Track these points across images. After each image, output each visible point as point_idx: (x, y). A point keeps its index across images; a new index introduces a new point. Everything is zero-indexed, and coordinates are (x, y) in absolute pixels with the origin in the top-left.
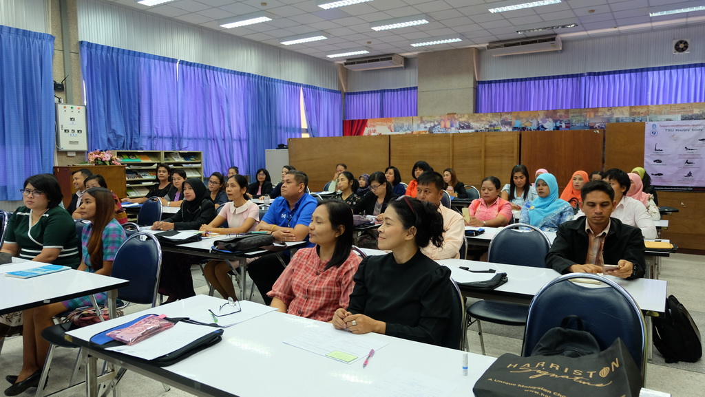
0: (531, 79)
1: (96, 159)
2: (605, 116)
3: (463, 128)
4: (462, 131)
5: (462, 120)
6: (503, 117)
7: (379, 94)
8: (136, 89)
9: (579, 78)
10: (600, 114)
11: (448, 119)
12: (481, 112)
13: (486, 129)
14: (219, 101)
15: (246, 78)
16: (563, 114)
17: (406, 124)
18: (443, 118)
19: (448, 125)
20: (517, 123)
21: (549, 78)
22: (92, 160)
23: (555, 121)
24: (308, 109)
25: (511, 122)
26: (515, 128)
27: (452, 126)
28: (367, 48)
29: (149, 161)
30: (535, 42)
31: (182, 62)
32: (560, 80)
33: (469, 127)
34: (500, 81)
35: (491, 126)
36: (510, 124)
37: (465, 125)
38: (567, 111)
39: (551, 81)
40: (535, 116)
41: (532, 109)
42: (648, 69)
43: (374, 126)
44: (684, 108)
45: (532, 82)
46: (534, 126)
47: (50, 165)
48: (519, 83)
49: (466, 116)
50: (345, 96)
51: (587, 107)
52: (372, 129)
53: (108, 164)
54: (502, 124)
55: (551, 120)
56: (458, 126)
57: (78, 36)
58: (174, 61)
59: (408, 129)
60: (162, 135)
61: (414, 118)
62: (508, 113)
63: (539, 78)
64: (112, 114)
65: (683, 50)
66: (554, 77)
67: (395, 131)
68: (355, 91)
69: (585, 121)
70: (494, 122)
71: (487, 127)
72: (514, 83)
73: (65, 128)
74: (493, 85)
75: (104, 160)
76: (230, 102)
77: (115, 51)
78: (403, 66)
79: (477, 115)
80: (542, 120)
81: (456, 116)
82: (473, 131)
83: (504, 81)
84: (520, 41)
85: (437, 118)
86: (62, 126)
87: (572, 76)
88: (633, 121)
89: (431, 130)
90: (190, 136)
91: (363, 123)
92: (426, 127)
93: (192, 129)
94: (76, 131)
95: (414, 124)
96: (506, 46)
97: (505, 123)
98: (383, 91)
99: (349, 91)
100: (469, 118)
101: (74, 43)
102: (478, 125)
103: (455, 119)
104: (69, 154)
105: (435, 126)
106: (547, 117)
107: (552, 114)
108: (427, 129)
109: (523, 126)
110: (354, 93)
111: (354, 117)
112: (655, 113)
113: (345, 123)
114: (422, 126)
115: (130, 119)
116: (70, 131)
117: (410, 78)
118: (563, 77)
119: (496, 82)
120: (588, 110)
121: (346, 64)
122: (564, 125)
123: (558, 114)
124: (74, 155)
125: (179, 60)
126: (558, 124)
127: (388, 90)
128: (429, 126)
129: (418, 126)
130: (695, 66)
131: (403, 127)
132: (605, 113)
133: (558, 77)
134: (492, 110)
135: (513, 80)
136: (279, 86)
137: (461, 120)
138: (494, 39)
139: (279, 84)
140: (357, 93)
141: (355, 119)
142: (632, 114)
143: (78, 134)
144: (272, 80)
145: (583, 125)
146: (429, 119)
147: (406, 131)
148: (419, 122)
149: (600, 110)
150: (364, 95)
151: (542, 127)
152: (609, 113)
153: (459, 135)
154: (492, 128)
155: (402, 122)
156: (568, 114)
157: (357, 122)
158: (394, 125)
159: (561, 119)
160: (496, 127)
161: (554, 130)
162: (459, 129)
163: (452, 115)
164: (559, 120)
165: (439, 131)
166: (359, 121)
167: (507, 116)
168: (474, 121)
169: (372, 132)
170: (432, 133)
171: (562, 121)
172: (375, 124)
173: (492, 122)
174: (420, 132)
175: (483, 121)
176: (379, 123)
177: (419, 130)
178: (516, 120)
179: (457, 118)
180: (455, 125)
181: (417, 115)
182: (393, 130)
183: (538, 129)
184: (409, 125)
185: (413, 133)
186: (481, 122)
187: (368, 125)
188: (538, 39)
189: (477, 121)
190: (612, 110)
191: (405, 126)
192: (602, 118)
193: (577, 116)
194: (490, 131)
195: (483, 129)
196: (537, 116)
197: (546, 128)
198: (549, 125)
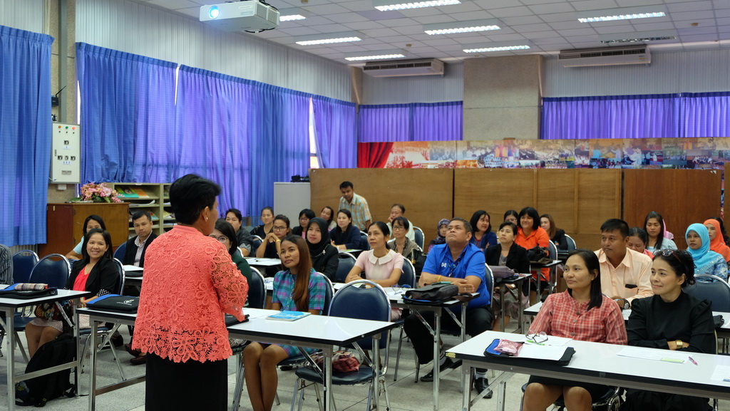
0: (611, 98)
1: (94, 193)
2: (706, 148)
3: (525, 158)
4: (524, 163)
5: (524, 147)
6: (578, 145)
7: (408, 109)
8: (133, 103)
9: (672, 99)
10: (699, 145)
11: (505, 146)
12: (547, 138)
13: (555, 159)
14: (220, 119)
15: (251, 86)
16: (654, 143)
17: (447, 151)
18: (498, 144)
19: (505, 153)
20: (596, 154)
21: (634, 97)
22: (88, 196)
23: (645, 153)
24: (318, 128)
25: (588, 152)
26: (593, 160)
27: (510, 154)
28: (402, 51)
29: (146, 197)
30: (620, 53)
31: (183, 67)
32: (649, 101)
33: (532, 157)
34: (572, 99)
35: (562, 156)
36: (586, 154)
37: (527, 154)
38: (659, 141)
39: (637, 101)
40: (619, 146)
41: (613, 137)
43: (402, 152)
45: (613, 102)
46: (618, 158)
47: (43, 201)
48: (596, 102)
49: (529, 143)
50: (360, 110)
51: (682, 136)
52: (399, 155)
53: (109, 201)
54: (576, 154)
55: (639, 150)
56: (518, 155)
57: (74, 37)
58: (174, 65)
59: (450, 157)
60: (158, 163)
61: (459, 142)
62: (584, 140)
63: (623, 97)
64: (106, 136)
66: (641, 97)
67: (432, 159)
68: (374, 104)
69: (681, 153)
70: (566, 152)
71: (557, 157)
72: (591, 102)
73: (58, 154)
74: (563, 103)
75: (103, 195)
76: (232, 119)
77: (113, 54)
78: (442, 73)
79: (544, 141)
80: (627, 150)
81: (515, 142)
82: (538, 162)
83: (577, 99)
84: (601, 51)
85: (490, 143)
86: (56, 151)
87: (664, 96)
89: (481, 160)
90: (187, 164)
91: (386, 148)
92: (474, 156)
93: (190, 155)
94: (70, 158)
95: (459, 150)
96: (583, 56)
97: (580, 153)
98: (413, 106)
99: (364, 104)
100: (533, 146)
101: (70, 45)
102: (545, 154)
103: (514, 146)
104: (60, 188)
105: (487, 154)
106: (635, 147)
107: (641, 143)
108: (476, 158)
109: (604, 157)
110: (372, 107)
111: (372, 137)
113: (360, 146)
114: (470, 153)
115: (124, 142)
116: (64, 158)
117: (451, 90)
118: (653, 96)
119: (566, 99)
120: (685, 140)
121: (366, 68)
122: (655, 158)
123: (648, 144)
124: (64, 188)
125: (179, 65)
126: (648, 156)
127: (421, 105)
128: (478, 153)
129: (464, 153)
131: (444, 154)
132: (705, 144)
133: (646, 97)
134: (561, 135)
135: (589, 98)
136: (286, 96)
137: (522, 147)
138: (570, 47)
139: (286, 94)
140: (376, 107)
141: (373, 141)
143: (71, 161)
144: (278, 89)
145: (679, 158)
146: (479, 144)
147: (446, 159)
148: (466, 148)
149: (700, 140)
150: (386, 109)
151: (628, 159)
152: (710, 145)
153: (520, 166)
154: (563, 159)
155: (441, 147)
156: (661, 144)
157: (378, 145)
158: (431, 151)
159: (652, 150)
160: (568, 158)
161: (643, 163)
162: (520, 159)
163: (509, 141)
164: (649, 151)
165: (492, 161)
166: (380, 144)
167: (583, 145)
168: (540, 150)
169: (399, 159)
170: (483, 163)
171: (653, 152)
172: (404, 149)
173: (564, 151)
174: (466, 161)
175: (551, 149)
176: (409, 148)
177: (466, 159)
178: (595, 149)
179: (516, 144)
180: (513, 154)
181: (461, 139)
182: (429, 158)
183: (623, 162)
184: (451, 152)
185: (458, 163)
186: (549, 151)
187: (394, 150)
188: (623, 50)
189: (544, 149)
190: (714, 141)
191: (446, 154)
192: (703, 151)
193: (671, 147)
194: (561, 162)
195: (552, 160)
196: (621, 145)
197: (633, 161)
198: (637, 157)
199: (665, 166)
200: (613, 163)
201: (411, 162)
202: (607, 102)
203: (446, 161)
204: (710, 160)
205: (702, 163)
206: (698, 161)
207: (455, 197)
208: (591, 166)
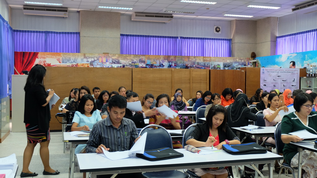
2: (193, 61)
3: (114, 63)
4: (115, 66)
5: (114, 58)
6: (140, 58)
7: (44, 34)
9: (176, 39)
10: (190, 59)
11: (104, 57)
13: (130, 64)
16: (173, 58)
17: (72, 58)
18: (101, 56)
19: (104, 60)
20: (148, 62)
21: (161, 37)
23: (169, 62)
25: (145, 61)
26: (147, 65)
27: (107, 61)
32: (167, 39)
33: (118, 63)
34: (133, 35)
35: (133, 62)
36: (144, 62)
37: (116, 61)
38: (175, 57)
39: (162, 39)
40: (158, 58)
42: (206, 39)
43: (44, 58)
44: (224, 59)
45: (152, 38)
46: (158, 64)
48: (145, 38)
49: (117, 56)
50: (15, 32)
52: (42, 60)
54: (139, 62)
55: (167, 61)
56: (111, 62)
59: (74, 62)
65: (218, 31)
67: (63, 62)
69: (184, 62)
70: (135, 60)
71: (130, 63)
72: (142, 38)
74: (129, 37)
79: (123, 55)
80: (162, 61)
82: (121, 65)
84: (154, 15)
85: (97, 55)
87: (173, 37)
88: (205, 64)
89: (91, 63)
91: (35, 55)
92: (88, 61)
95: (79, 58)
97: (141, 61)
98: (47, 33)
100: (119, 57)
102: (125, 62)
103: (109, 57)
105: (95, 60)
106: (165, 59)
108: (89, 63)
109: (152, 64)
112: (213, 61)
113: (16, 53)
114: (85, 60)
117: (70, 26)
118: (168, 37)
119: (131, 36)
120: (185, 57)
121: (24, 9)
122: (173, 65)
123: (171, 58)
126: (171, 64)
127: (52, 32)
128: (90, 60)
129: (82, 60)
130: (223, 40)
131: (70, 60)
132: (192, 59)
133: (165, 37)
137: (113, 58)
141: (24, 51)
142: (204, 60)
145: (182, 65)
146: (91, 56)
147: (72, 63)
148: (83, 57)
149: (190, 57)
150: (29, 33)
151: (162, 65)
152: (194, 59)
153: (112, 67)
154: (133, 64)
155: (69, 56)
156: (176, 58)
157: (28, 54)
158: (63, 58)
159: (172, 61)
160: (136, 63)
161: (168, 67)
162: (112, 64)
163: (106, 54)
164: (171, 61)
165: (98, 64)
166: (30, 53)
167: (143, 57)
168: (122, 59)
169: (42, 62)
170: (92, 65)
171: (172, 62)
172: (45, 57)
173: (134, 60)
174: (83, 64)
175: (128, 59)
176: (49, 56)
177: (83, 63)
178: (148, 60)
179: (110, 56)
180: (109, 61)
181: (79, 52)
182: (61, 62)
183: (160, 66)
184: (75, 59)
185: (78, 65)
186: (127, 60)
187: (39, 57)
188: (164, 15)
189: (124, 59)
190: (196, 58)
191: (72, 60)
192: (191, 62)
193: (180, 60)
194: (132, 65)
195: (128, 64)
196: (159, 58)
197: (164, 66)
198: (166, 64)
199: (177, 68)
200: (156, 67)
201: (50, 64)
202: (149, 38)
203: (71, 64)
204: (194, 66)
205: (191, 67)
206: (190, 66)
207: (133, 82)
208: (146, 67)
